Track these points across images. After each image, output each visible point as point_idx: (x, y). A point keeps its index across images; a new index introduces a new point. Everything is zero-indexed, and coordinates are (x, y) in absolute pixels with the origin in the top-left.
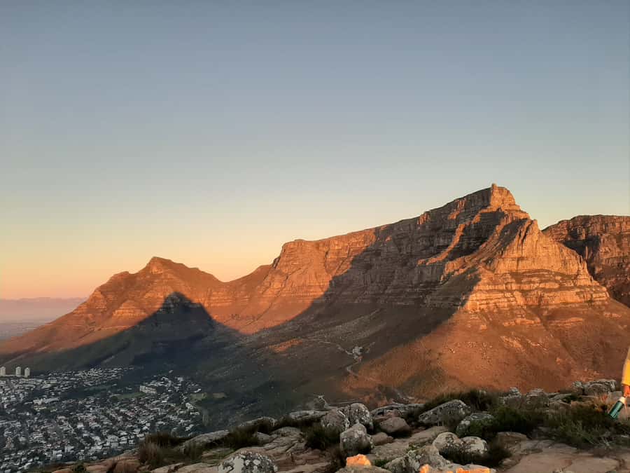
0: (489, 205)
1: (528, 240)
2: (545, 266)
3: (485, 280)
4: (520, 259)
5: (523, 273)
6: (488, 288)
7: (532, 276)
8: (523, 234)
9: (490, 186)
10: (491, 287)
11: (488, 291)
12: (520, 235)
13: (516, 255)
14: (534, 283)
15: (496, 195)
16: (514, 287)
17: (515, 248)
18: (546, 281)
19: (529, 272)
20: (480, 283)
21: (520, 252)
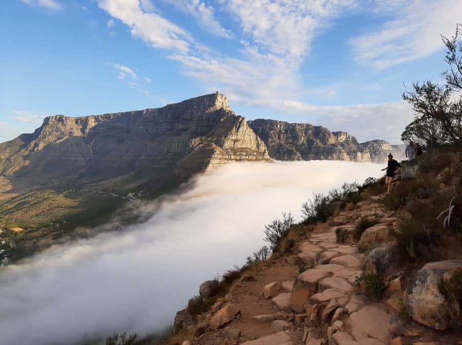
0: (215, 105)
1: (241, 129)
2: (249, 146)
3: (218, 152)
4: (236, 141)
5: (238, 149)
6: (219, 157)
7: (242, 151)
8: (238, 126)
9: (215, 92)
10: (221, 157)
11: (220, 159)
12: (236, 127)
13: (234, 137)
14: (243, 155)
15: (219, 98)
16: (233, 157)
17: (234, 133)
18: (249, 155)
19: (240, 149)
20: (215, 153)
21: (236, 136)
